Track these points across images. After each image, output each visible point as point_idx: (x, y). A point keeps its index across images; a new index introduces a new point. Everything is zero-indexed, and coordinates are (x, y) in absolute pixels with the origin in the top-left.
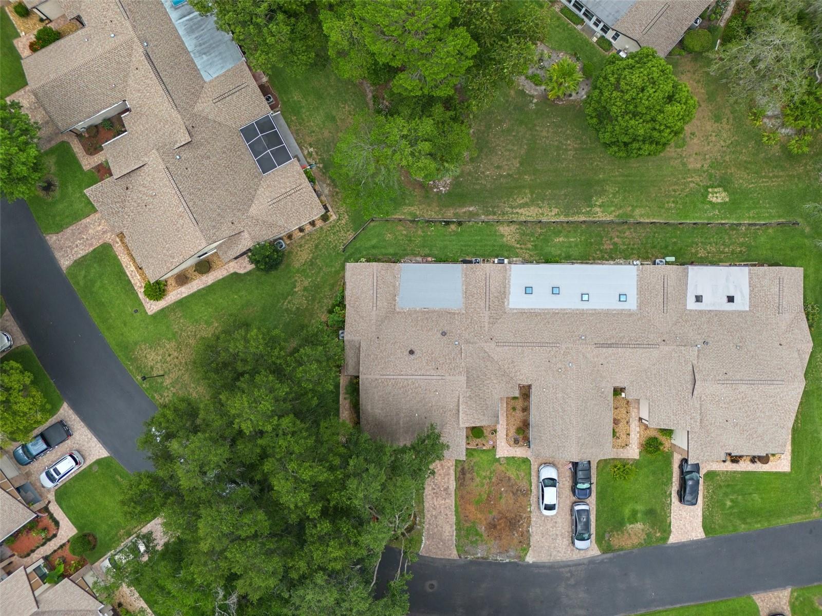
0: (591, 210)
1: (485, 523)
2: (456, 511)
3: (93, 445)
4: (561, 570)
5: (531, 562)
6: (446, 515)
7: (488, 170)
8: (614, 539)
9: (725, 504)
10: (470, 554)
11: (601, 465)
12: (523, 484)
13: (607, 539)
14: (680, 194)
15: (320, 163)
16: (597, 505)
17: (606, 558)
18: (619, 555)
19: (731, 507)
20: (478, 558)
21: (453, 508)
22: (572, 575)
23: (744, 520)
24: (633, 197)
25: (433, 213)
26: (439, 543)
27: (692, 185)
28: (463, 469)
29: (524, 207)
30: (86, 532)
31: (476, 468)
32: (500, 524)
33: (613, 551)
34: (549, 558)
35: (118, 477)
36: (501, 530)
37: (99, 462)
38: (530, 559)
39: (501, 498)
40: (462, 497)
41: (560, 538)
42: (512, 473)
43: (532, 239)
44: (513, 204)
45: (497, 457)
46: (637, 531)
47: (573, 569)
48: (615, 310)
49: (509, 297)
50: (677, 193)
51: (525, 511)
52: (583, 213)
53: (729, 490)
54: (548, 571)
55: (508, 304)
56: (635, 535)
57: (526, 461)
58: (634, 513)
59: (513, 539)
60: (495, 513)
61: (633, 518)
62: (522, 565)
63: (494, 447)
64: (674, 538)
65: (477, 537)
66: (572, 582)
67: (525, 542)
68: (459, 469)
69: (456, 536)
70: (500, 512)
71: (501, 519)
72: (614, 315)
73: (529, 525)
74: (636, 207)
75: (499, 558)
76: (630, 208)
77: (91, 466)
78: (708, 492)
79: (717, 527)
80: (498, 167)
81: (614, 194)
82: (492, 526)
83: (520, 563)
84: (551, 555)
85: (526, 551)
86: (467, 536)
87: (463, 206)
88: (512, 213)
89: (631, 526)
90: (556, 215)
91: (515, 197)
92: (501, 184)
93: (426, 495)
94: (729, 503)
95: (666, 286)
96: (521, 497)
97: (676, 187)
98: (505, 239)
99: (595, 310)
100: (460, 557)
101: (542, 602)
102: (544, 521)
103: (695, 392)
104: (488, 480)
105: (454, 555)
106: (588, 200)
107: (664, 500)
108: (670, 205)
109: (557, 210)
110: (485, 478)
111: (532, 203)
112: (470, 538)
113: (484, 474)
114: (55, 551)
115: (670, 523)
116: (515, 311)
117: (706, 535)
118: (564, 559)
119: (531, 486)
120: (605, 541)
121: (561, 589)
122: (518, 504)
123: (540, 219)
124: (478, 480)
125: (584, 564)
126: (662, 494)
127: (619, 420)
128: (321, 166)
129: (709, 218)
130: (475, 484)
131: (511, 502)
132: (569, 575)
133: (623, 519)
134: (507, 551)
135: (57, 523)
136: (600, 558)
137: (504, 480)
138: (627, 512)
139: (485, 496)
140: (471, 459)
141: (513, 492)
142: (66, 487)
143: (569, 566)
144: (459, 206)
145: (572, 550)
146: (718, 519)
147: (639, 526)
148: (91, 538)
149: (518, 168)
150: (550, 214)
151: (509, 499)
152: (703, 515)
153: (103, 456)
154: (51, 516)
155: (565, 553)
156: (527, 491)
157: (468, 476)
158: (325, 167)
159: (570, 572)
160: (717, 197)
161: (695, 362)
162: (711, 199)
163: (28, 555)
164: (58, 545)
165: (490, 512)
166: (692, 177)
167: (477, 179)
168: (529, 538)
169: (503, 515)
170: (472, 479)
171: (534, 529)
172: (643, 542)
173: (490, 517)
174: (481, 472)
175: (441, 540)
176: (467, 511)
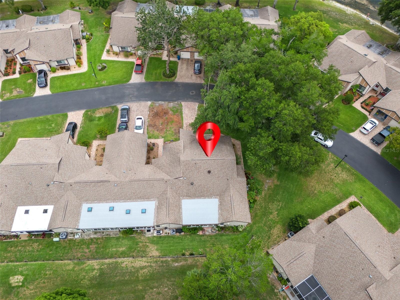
1: (169, 114)
3: (358, 137)
4: (136, 100)
5: (149, 102)
8: (110, 111)
9: (55, 125)
10: (176, 104)
12: (150, 129)
14: (41, 280)
16: (116, 122)
18: (108, 105)
20: (172, 102)
22: (131, 98)
23: (47, 119)
24: (72, 277)
27: (32, 287)
29: (143, 267)
30: (348, 105)
31: (174, 134)
32: (162, 114)
33: (111, 107)
34: (141, 103)
35: (342, 126)
36: (162, 112)
37: (353, 131)
39: (162, 123)
40: (180, 123)
43: (139, 248)
44: (150, 269)
45: (163, 139)
46: (99, 114)
48: (95, 203)
49: (155, 207)
50: (43, 281)
51: (151, 119)
52: (106, 264)
53: (52, 130)
54: (141, 99)
55: (156, 203)
56: (100, 112)
57: (149, 138)
58: (99, 120)
59: (156, 109)
61: (100, 118)
62: (153, 100)
63: (165, 142)
64: (82, 112)
65: (173, 109)
66: (131, 96)
67: (151, 109)
69: (182, 109)
70: (163, 118)
72: (97, 200)
73: (149, 115)
74: (71, 270)
75: (163, 103)
76: (75, 269)
77: (356, 129)
78: (62, 129)
79: (61, 116)
82: (166, 113)
85: (151, 105)
86: (177, 110)
87: (182, 266)
88: (151, 262)
89: (101, 115)
90: (124, 262)
94: (53, 125)
95: (64, 215)
96: (152, 124)
98: (156, 248)
99: (107, 203)
100: (180, 102)
101: (145, 89)
102: (142, 115)
103: (60, 159)
105: (183, 103)
106: (102, 273)
107: (84, 125)
109: (122, 266)
110: (169, 131)
111: (138, 270)
112: (176, 109)
114: (359, 98)
115: (83, 117)
116: (152, 199)
117: (67, 114)
118: (134, 103)
119: (147, 128)
120: (114, 110)
121: (136, 93)
122: (154, 121)
123: (133, 259)
126: (84, 128)
127: (101, 156)
129: (26, 265)
130: (174, 128)
132: (132, 98)
133: (105, 118)
134: (159, 105)
135: (363, 107)
136: (117, 104)
137: (160, 130)
138: (103, 120)
139: (169, 124)
141: (156, 126)
142: (364, 121)
143: (132, 101)
144: (184, 266)
145: (130, 105)
146: (60, 119)
148: (345, 103)
150: (127, 263)
151: (158, 123)
153: (352, 133)
154: (366, 110)
156: (149, 126)
159: (131, 99)
160: (17, 279)
161: (56, 174)
162: (21, 277)
163: (370, 97)
164: (358, 100)
166: (30, 294)
168: (149, 110)
169: (161, 117)
170: (175, 130)
171: (147, 113)
172: (97, 110)
173: (167, 117)
174: (171, 132)
175: (189, 108)
176: (178, 118)
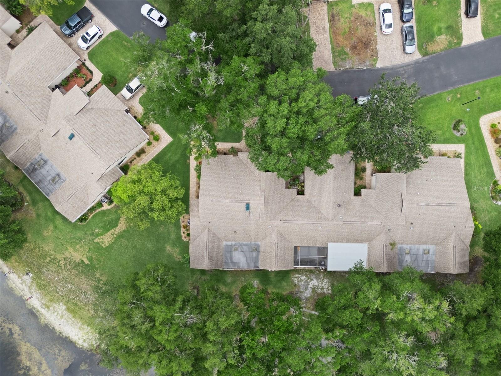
1: (349, 46)
2: (331, 41)
3: (107, 24)
4: (398, 70)
5: (379, 67)
6: (325, 44)
8: (429, 47)
9: (495, 17)
10: (342, 67)
12: (370, 19)
13: (424, 47)
16: (417, 23)
17: (425, 59)
18: (433, 57)
19: (499, 18)
20: (347, 69)
21: (329, 40)
26: (322, 62)
28: (333, 14)
30: (108, 74)
31: (340, 13)
32: (358, 46)
33: (429, 55)
34: (390, 63)
36: (359, 49)
37: (112, 34)
38: (379, 65)
39: (357, 29)
40: (334, 32)
41: (396, 50)
42: (363, 13)
45: (353, 4)
46: (442, 40)
47: (406, 68)
51: (373, 35)
53: (496, 7)
54: (390, 71)
56: (442, 43)
57: (370, 4)
58: (440, 29)
59: (367, 54)
60: (355, 39)
61: (440, 33)
62: (374, 70)
64: (465, 43)
65: (346, 56)
66: (406, 76)
67: (375, 55)
68: (330, 15)
69: (333, 57)
70: (358, 38)
71: (359, 42)
73: (376, 44)
75: (360, 67)
77: (107, 37)
78: (484, 11)
79: (491, 32)
82: (354, 48)
83: (373, 68)
85: (376, 60)
86: (339, 56)
89: (439, 37)
93: (312, 34)
94: (497, 16)
96: (370, 27)
100: (336, 69)
102: (385, 40)
104: (349, 20)
105: (332, 68)
107: (457, 19)
110: (347, 18)
112: (341, 56)
113: (346, 16)
115: (462, 33)
117: (484, 38)
118: (400, 63)
119: (375, 21)
120: (424, 49)
122: (369, 32)
124: (342, 20)
125: (412, 64)
126: (455, 15)
130: (341, 23)
131: (364, 31)
132: (403, 72)
133: (433, 33)
134: (364, 62)
135: (91, 72)
136: (422, 60)
137: (358, 18)
138: (435, 29)
139: (347, 30)
140: (337, 7)
141: (364, 25)
142: (94, 50)
143: (403, 67)
145: (404, 57)
146: (491, 27)
147: (443, 37)
151: (362, 29)
152: (482, 26)
153: (114, 30)
154: (87, 68)
155: (400, 59)
156: (373, 23)
157: (336, 18)
159: (404, 70)
165: (352, 39)
168: (377, 53)
169: (360, 40)
170: (339, 20)
171: (379, 46)
172: (446, 46)
173: (352, 42)
174: (344, 15)
175: (324, 60)
176: (338, 41)
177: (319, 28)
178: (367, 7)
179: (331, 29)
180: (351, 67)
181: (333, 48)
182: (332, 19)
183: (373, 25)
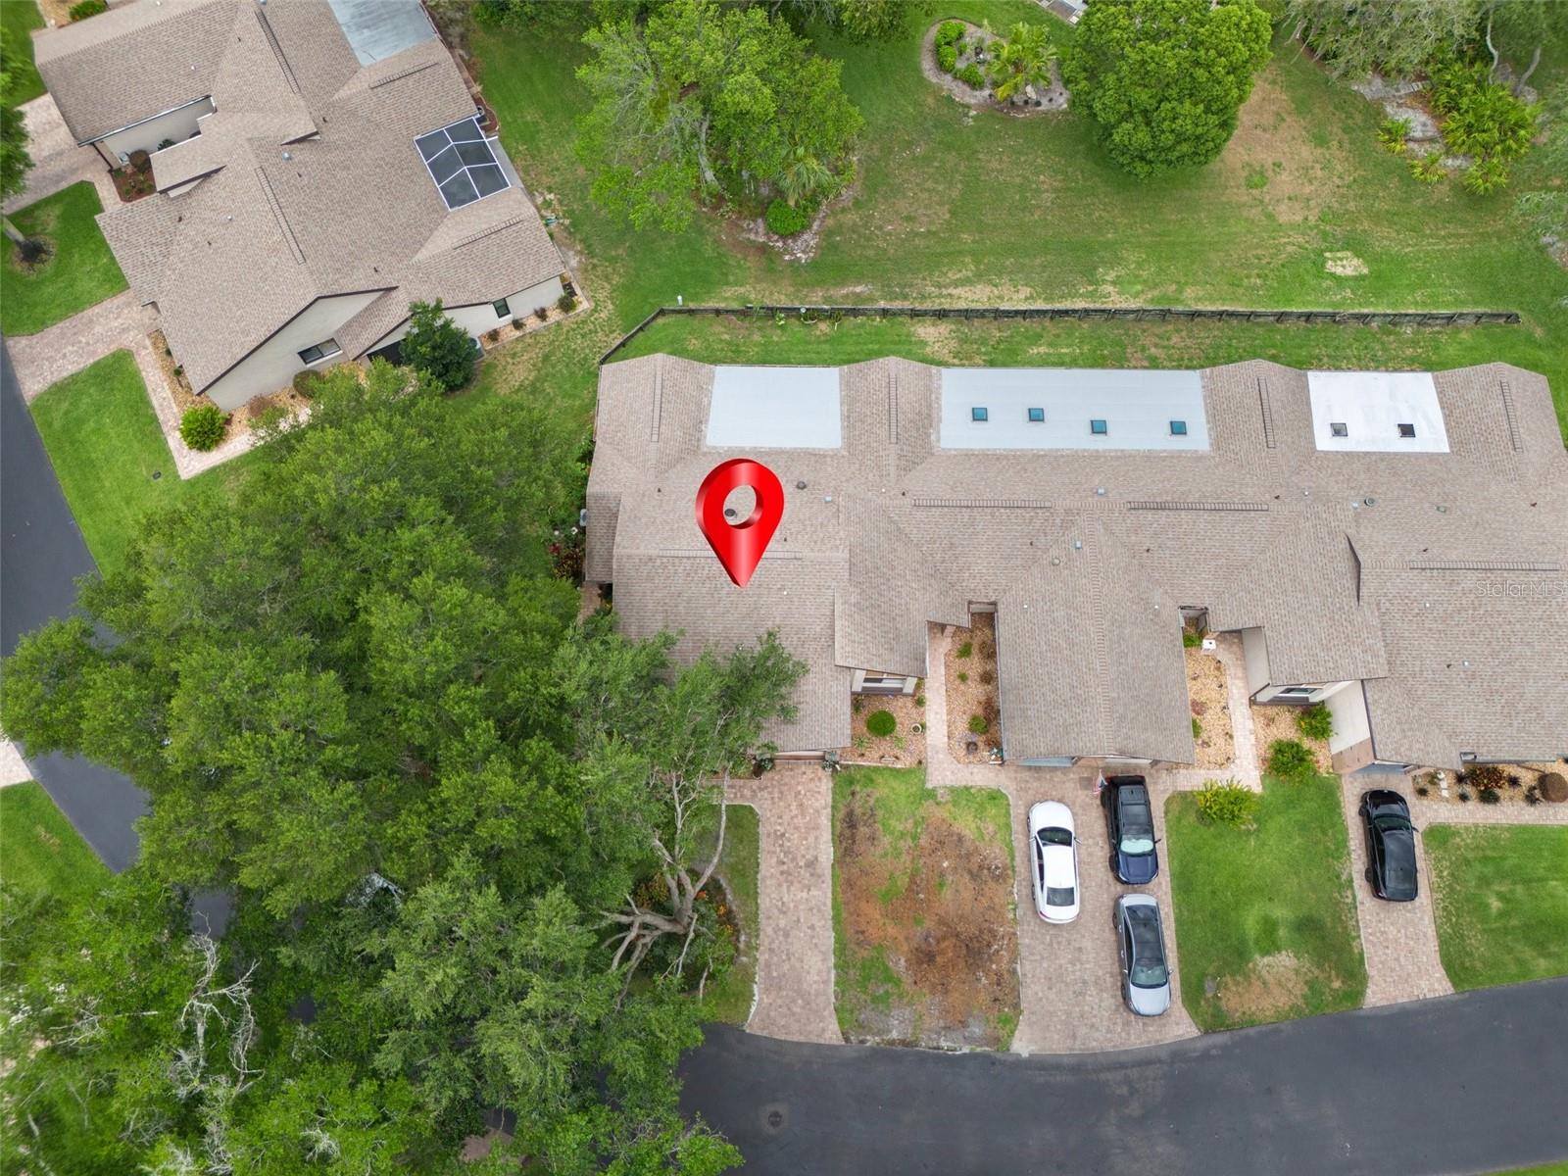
0: (1096, 290)
1: (905, 948)
2: (836, 919)
4: (1103, 1076)
5: (1025, 1054)
6: (812, 927)
7: (890, 222)
8: (1229, 995)
9: (1487, 906)
10: (870, 1032)
11: (1175, 808)
12: (995, 853)
13: (1209, 995)
14: (1269, 263)
15: (564, 217)
17: (1215, 1047)
18: (1246, 1037)
19: (1502, 914)
20: (892, 1042)
21: (829, 912)
22: (1133, 1091)
23: (1541, 947)
24: (1176, 268)
25: (783, 297)
26: (794, 1001)
27: (1290, 248)
28: (850, 814)
29: (962, 286)
31: (880, 813)
32: (942, 952)
33: (1229, 1028)
34: (1069, 1042)
35: (40, 830)
36: (944, 967)
38: (1023, 1045)
39: (941, 885)
40: (849, 884)
41: (1093, 991)
42: (966, 825)
43: (983, 350)
44: (941, 280)
45: (929, 786)
46: (1281, 974)
47: (1134, 1073)
48: (1165, 451)
49: (938, 426)
50: (1264, 262)
51: (1002, 919)
52: (1081, 295)
53: (1489, 870)
54: (1070, 1078)
55: (938, 441)
56: (1279, 983)
57: (996, 796)
58: (1269, 926)
59: (978, 991)
60: (929, 923)
61: (1269, 941)
62: (1003, 1063)
63: (920, 762)
64: (1378, 995)
65: (889, 986)
66: (1134, 1109)
67: (1007, 999)
68: (841, 815)
69: (837, 984)
70: (942, 922)
71: (944, 938)
72: (1164, 459)
73: (1014, 952)
74: (1186, 283)
75: (944, 1044)
76: (1174, 287)
78: (1441, 877)
79: (1479, 965)
80: (909, 219)
81: (1139, 265)
82: (924, 957)
83: (999, 1055)
84: (1074, 1037)
85: (1011, 1023)
86: (863, 983)
87: (843, 284)
88: (940, 296)
89: (1267, 960)
90: (1027, 299)
91: (945, 270)
92: (916, 248)
93: (764, 879)
94: (1495, 904)
95: (1264, 396)
96: (992, 884)
97: (1260, 252)
98: (928, 349)
99: (1122, 451)
100: (847, 1040)
102: (1051, 944)
103: (1364, 591)
104: (910, 842)
105: (830, 1032)
106: (1089, 274)
107: (1336, 895)
108: (1253, 280)
109: (1029, 290)
110: (902, 835)
111: (980, 277)
112: (871, 988)
113: (900, 827)
115: (1361, 954)
116: (953, 452)
117: (1455, 985)
118: (1109, 1047)
119: (1013, 859)
120: (1207, 1000)
121: (1109, 1131)
122: (985, 902)
123: (997, 306)
124: (886, 840)
125: (1160, 1061)
126: (1330, 879)
127: (1203, 704)
128: (567, 222)
129: (1333, 304)
130: (879, 851)
131: (967, 895)
132: (1124, 1090)
133: (1243, 941)
134: (964, 1024)
136: (1200, 1045)
137: (946, 840)
138: (1251, 923)
139: (903, 881)
140: (869, 790)
141: (970, 872)
143: (1123, 1066)
144: (835, 285)
145: (1127, 1023)
146: (1478, 944)
147: (1284, 961)
149: (948, 222)
150: (1015, 297)
151: (961, 888)
152: (1439, 936)
153: (18, 781)
155: (1109, 1031)
156: (1005, 868)
157: (863, 830)
158: (573, 224)
159: (1127, 1081)
160: (1343, 266)
161: (1351, 532)
162: (1333, 270)
165: (917, 922)
167: (869, 239)
168: (1015, 991)
169: (949, 929)
170: (873, 839)
171: (1028, 966)
172: (1300, 1002)
173: (919, 932)
174: (893, 822)
175: (799, 993)
176: (862, 919)
177: (794, 859)
178: (981, 805)
179: (838, 872)
180: (910, 1037)
181: (841, 949)
182: (847, 832)
183: (1002, 876)
